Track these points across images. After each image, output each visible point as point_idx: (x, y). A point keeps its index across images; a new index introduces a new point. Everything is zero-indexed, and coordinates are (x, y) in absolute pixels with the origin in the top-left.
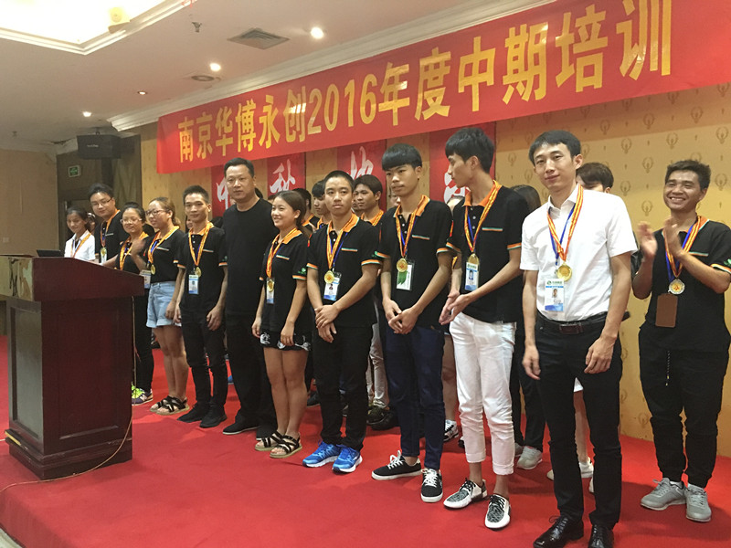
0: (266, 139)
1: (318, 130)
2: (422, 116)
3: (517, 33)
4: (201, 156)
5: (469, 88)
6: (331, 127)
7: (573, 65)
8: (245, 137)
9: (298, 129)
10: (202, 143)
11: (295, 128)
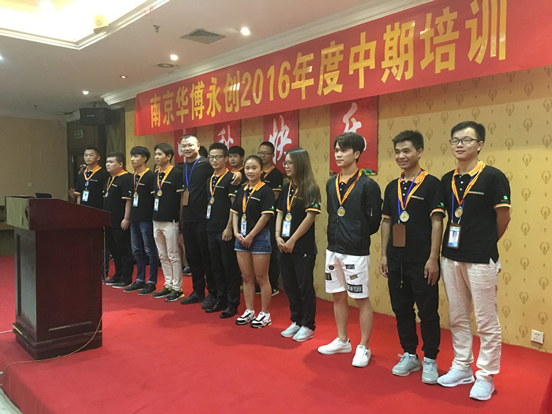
0: (212, 110)
1: (248, 103)
2: (323, 92)
3: (393, 29)
4: (166, 123)
5: (357, 71)
6: (257, 101)
7: (433, 53)
8: (197, 109)
9: (234, 103)
10: (167, 113)
11: (232, 101)
